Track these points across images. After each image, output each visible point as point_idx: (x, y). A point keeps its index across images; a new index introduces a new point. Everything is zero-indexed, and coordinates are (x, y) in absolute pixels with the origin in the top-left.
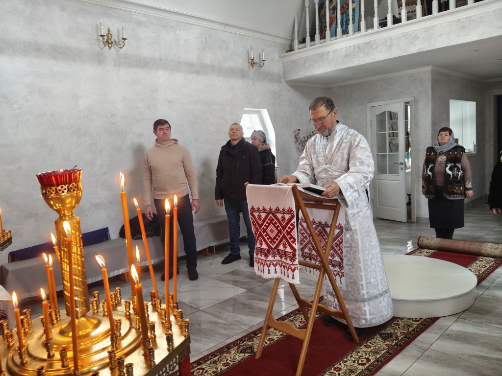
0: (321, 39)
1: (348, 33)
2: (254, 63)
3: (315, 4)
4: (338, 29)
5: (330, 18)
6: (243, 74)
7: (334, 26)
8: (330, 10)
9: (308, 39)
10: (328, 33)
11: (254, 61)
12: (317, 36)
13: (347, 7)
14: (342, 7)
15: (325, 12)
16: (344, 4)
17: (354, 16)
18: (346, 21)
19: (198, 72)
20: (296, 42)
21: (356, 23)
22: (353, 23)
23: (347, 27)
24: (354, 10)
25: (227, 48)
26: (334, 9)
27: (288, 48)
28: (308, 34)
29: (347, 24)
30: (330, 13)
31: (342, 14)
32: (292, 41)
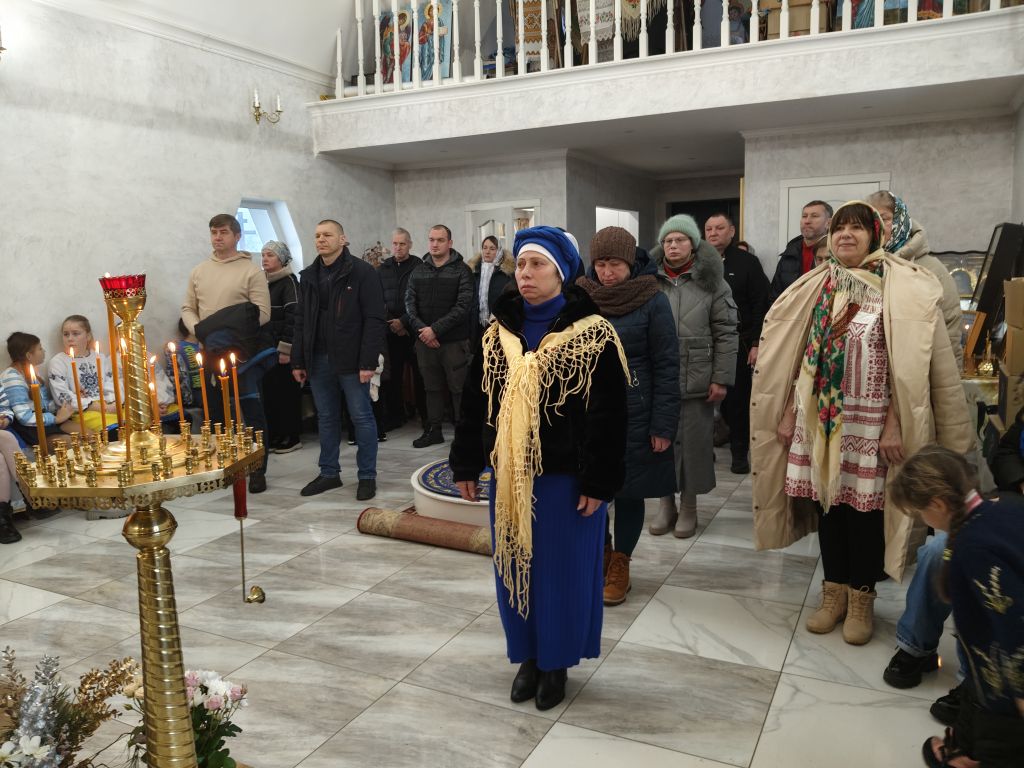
0: (384, 83)
1: (431, 78)
2: (260, 115)
3: (374, 19)
4: (414, 70)
5: (401, 46)
6: (239, 134)
7: (407, 61)
8: (400, 31)
9: (361, 79)
10: (397, 74)
11: (261, 111)
12: (378, 77)
13: (430, 31)
14: (422, 30)
15: (392, 34)
16: (425, 26)
17: (441, 49)
18: (429, 56)
19: (150, 124)
20: (339, 82)
21: (447, 63)
22: (441, 61)
23: (430, 68)
24: (441, 38)
25: (208, 82)
26: (409, 31)
27: (324, 92)
28: (361, 72)
29: (431, 63)
30: (400, 38)
31: (422, 42)
32: (333, 78)
